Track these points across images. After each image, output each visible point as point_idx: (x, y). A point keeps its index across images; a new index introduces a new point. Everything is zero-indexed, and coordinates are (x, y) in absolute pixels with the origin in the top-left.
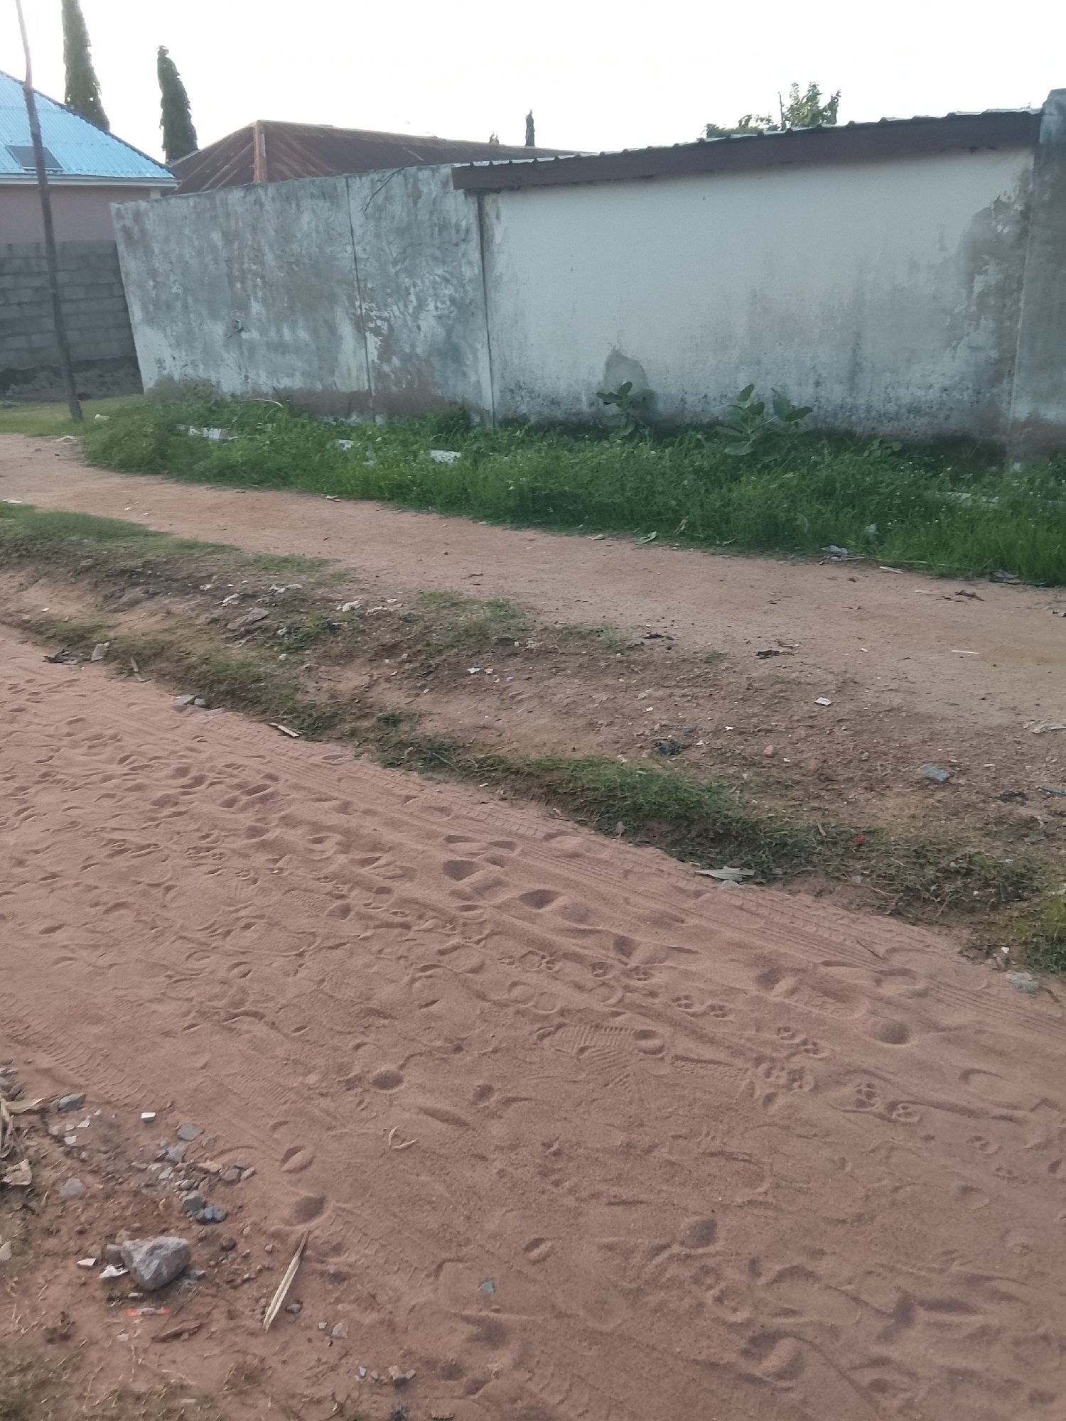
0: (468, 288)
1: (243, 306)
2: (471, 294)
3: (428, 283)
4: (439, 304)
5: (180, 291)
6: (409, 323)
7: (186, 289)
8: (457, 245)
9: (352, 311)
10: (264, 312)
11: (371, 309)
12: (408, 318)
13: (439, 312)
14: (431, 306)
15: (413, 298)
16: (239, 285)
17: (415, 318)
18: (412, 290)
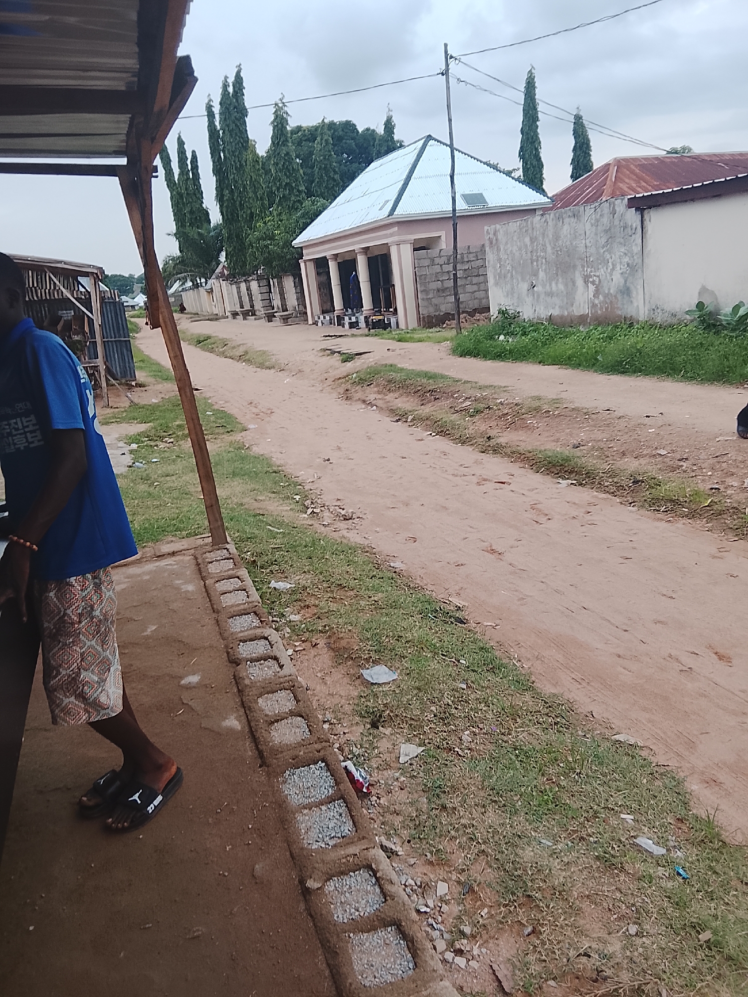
0: (635, 257)
1: (536, 274)
2: (636, 261)
3: (617, 256)
4: (622, 267)
5: (510, 269)
6: (608, 277)
7: (512, 267)
8: (631, 236)
9: (583, 273)
10: (545, 276)
11: (591, 272)
12: (608, 275)
13: (622, 271)
14: (619, 268)
15: (610, 264)
16: (535, 263)
17: (611, 275)
18: (610, 261)
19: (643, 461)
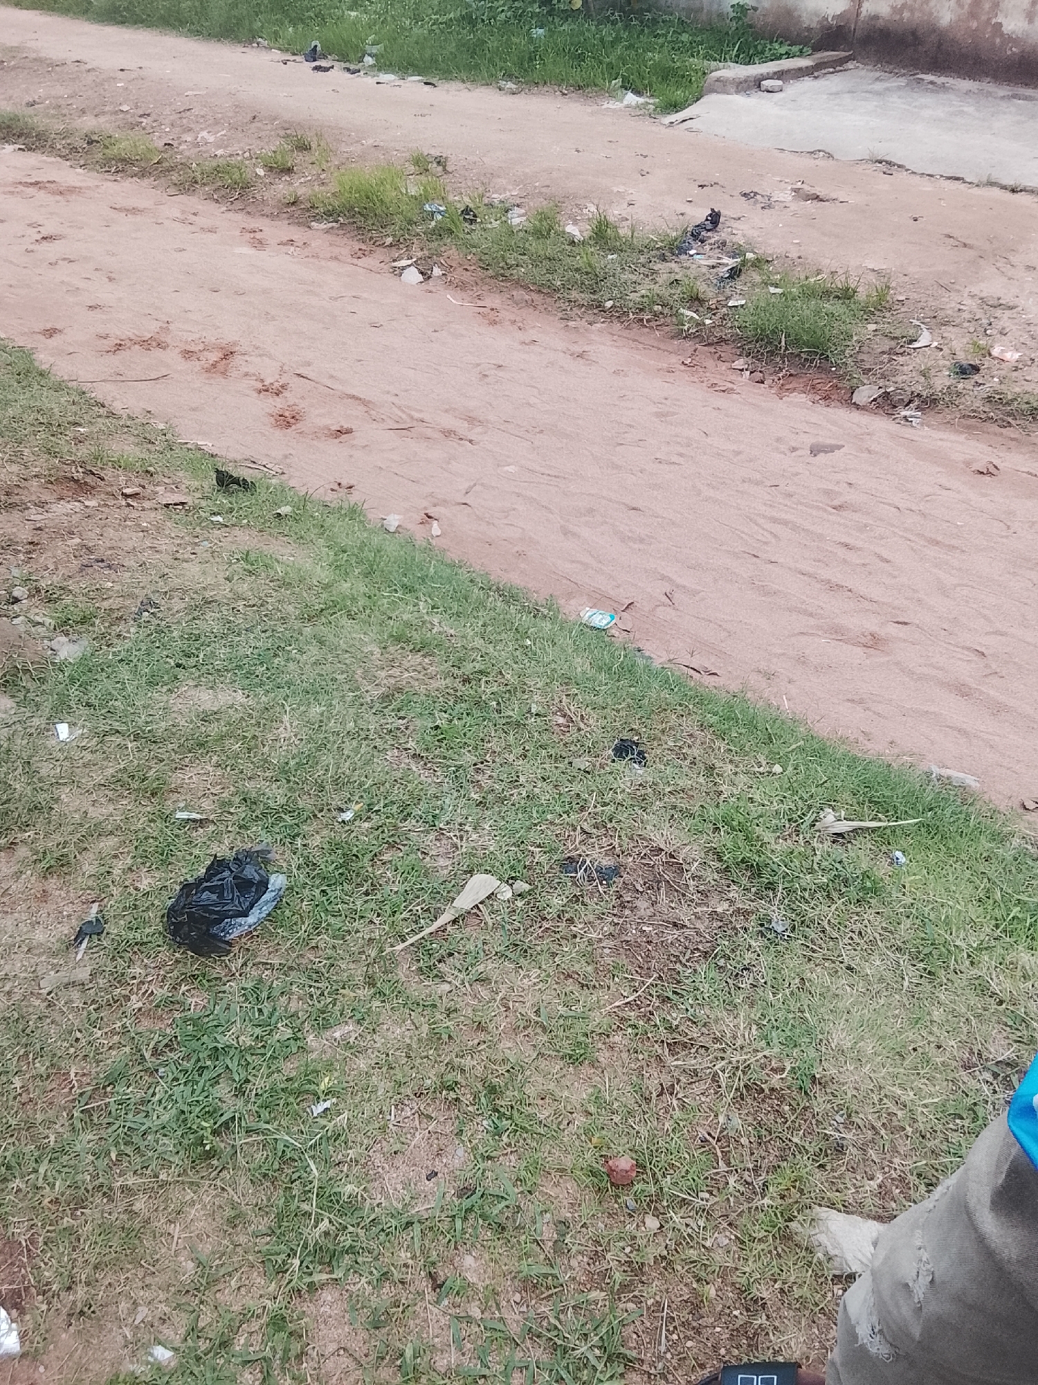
19: (102, 119)
